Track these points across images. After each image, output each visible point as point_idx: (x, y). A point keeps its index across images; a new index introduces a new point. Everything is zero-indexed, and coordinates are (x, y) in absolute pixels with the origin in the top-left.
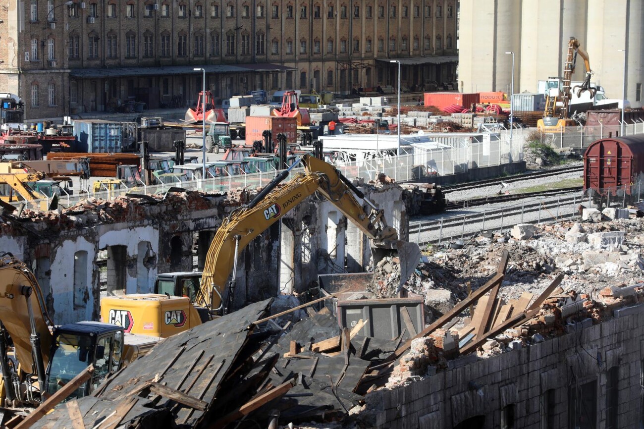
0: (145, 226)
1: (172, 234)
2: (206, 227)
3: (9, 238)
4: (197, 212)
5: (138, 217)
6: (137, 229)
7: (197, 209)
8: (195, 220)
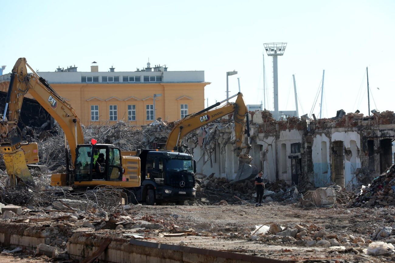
0: (353, 131)
1: (368, 138)
2: (388, 136)
4: (384, 125)
5: (350, 125)
6: (349, 132)
8: (381, 131)
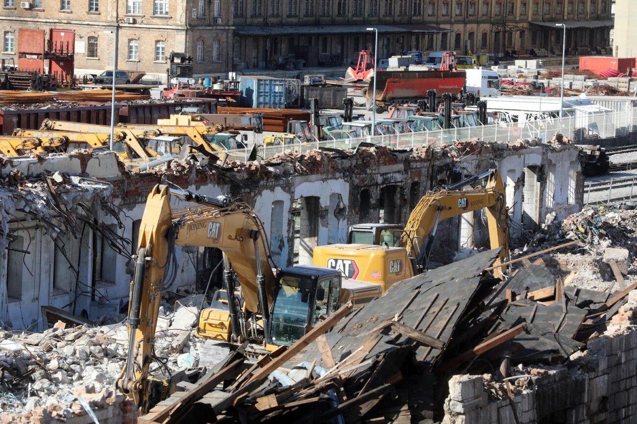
0: (337, 179)
1: (361, 187)
2: (393, 181)
3: (214, 186)
4: (386, 167)
5: (331, 170)
6: (330, 181)
7: (385, 164)
8: (382, 175)
